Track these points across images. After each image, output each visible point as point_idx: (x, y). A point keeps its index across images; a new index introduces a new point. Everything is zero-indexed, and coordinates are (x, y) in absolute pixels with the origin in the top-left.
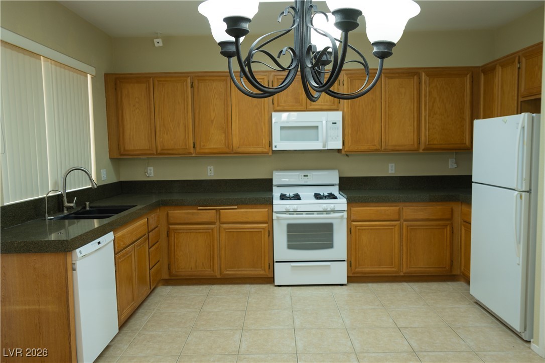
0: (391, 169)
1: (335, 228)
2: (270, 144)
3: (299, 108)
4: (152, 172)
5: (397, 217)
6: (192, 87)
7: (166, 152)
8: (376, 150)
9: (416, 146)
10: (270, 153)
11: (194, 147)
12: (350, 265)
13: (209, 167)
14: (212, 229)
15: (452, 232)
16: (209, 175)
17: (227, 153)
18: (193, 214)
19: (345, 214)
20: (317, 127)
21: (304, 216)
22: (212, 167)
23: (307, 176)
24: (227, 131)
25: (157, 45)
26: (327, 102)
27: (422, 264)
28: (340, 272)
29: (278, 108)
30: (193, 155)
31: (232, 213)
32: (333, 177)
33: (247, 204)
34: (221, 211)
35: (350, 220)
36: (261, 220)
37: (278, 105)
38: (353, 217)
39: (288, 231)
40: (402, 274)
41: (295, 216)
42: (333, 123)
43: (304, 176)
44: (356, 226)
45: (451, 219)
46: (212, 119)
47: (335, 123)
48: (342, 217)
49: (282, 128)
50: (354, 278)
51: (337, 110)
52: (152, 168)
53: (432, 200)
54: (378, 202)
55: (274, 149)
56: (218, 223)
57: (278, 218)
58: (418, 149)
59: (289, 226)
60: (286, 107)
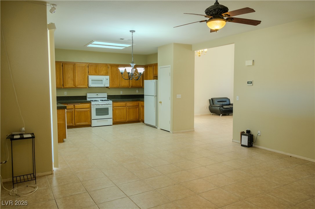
0: (121, 93)
1: (109, 109)
2: (88, 85)
3: (96, 74)
5: (125, 106)
6: (62, 66)
8: (118, 87)
9: (129, 86)
10: (88, 88)
11: (63, 85)
12: (113, 120)
14: (72, 111)
15: (139, 109)
16: (65, 95)
17: (74, 87)
19: (112, 105)
20: (102, 80)
21: (101, 106)
22: (66, 92)
23: (97, 95)
26: (104, 73)
27: (132, 118)
28: (110, 122)
29: (90, 74)
31: (78, 106)
32: (105, 95)
33: (83, 103)
34: (75, 105)
35: (113, 107)
36: (88, 107)
38: (114, 106)
39: (96, 111)
40: (127, 121)
41: (98, 106)
44: (115, 108)
45: (138, 106)
46: (69, 77)
47: (107, 79)
48: (111, 106)
49: (92, 80)
50: (115, 123)
51: (107, 75)
53: (132, 101)
54: (120, 101)
55: (90, 86)
56: (74, 109)
57: (93, 107)
58: (129, 87)
59: (96, 109)
60: (93, 74)
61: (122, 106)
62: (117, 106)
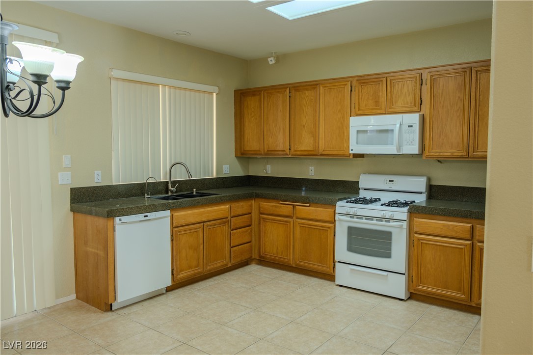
1: (394, 237)
2: (347, 147)
3: (379, 111)
4: (270, 168)
5: (469, 236)
6: (290, 96)
7: (270, 153)
11: (290, 149)
13: (310, 168)
16: (310, 174)
17: (315, 155)
18: (276, 207)
19: (405, 224)
20: (392, 131)
21: (364, 220)
22: (313, 168)
23: (392, 181)
24: (315, 135)
25: (271, 63)
26: (407, 103)
28: (398, 286)
29: (359, 112)
30: (290, 156)
31: (304, 210)
32: (422, 184)
33: (316, 203)
34: (297, 207)
35: (410, 232)
37: (359, 110)
38: (416, 229)
39: (349, 234)
40: (473, 305)
41: (355, 220)
42: (409, 126)
43: (390, 181)
44: (419, 239)
46: (304, 124)
47: (412, 126)
48: (401, 227)
49: (358, 132)
52: (270, 166)
54: (444, 215)
55: (351, 152)
56: (294, 218)
57: (340, 220)
59: (350, 228)
60: (367, 112)
61: (454, 235)
62: (431, 232)
